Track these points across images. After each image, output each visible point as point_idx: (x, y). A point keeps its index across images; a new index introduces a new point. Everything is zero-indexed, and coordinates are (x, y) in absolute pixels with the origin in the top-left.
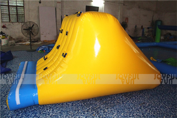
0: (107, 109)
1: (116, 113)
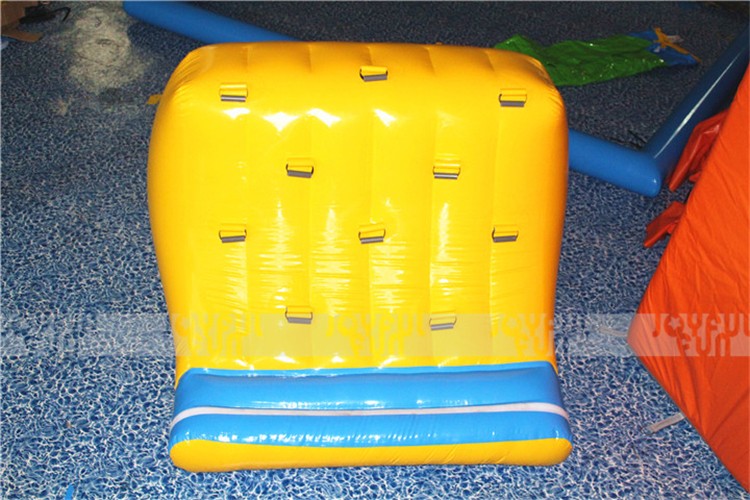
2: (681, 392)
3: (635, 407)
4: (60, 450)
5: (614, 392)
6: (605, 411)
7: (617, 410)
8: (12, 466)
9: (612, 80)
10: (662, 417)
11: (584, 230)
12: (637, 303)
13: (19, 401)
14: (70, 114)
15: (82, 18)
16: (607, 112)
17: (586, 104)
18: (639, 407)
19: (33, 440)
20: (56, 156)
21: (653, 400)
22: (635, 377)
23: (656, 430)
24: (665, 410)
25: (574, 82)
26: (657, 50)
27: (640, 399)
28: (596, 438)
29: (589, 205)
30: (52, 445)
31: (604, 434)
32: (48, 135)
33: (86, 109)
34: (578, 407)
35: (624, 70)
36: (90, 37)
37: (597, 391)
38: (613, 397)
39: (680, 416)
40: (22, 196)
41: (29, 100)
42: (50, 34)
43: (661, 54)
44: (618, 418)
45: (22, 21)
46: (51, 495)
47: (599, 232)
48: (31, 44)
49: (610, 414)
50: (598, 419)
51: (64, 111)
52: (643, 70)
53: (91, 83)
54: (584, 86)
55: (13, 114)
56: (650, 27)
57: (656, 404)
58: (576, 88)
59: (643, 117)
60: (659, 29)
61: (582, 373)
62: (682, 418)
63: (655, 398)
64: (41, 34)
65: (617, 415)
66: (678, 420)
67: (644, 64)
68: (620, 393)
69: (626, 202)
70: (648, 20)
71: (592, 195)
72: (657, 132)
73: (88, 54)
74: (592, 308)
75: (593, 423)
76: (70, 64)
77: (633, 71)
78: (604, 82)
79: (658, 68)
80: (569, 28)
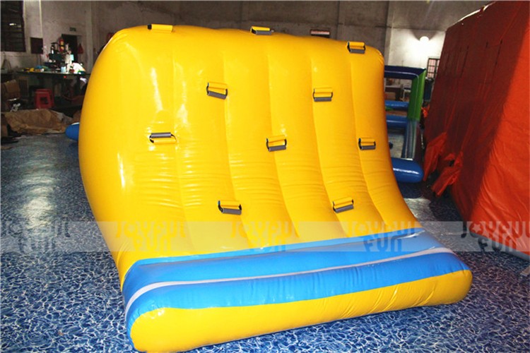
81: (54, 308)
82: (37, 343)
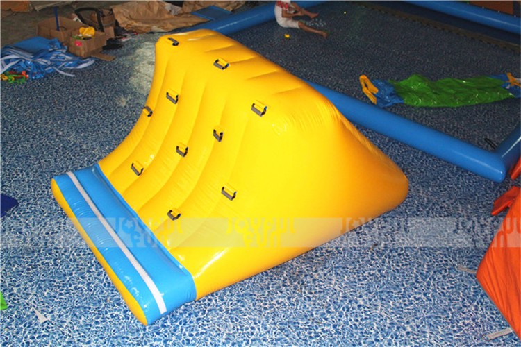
0: (316, 271)
1: (334, 278)
2: (511, 313)
3: (479, 321)
4: (101, 316)
5: (465, 310)
6: (458, 322)
7: (466, 322)
8: (71, 323)
9: (476, 105)
10: (497, 329)
11: (452, 201)
12: (485, 252)
13: (79, 283)
14: (127, 106)
15: (140, 48)
16: (472, 126)
17: (458, 119)
18: (482, 322)
19: (85, 308)
20: (116, 132)
21: (492, 317)
22: (480, 301)
23: (492, 338)
24: (500, 325)
25: (451, 105)
26: (508, 87)
27: (483, 316)
28: (451, 340)
29: (456, 185)
30: (97, 312)
31: (456, 338)
32: (113, 118)
33: (138, 104)
34: (440, 318)
35: (484, 99)
36: (144, 60)
37: (454, 308)
38: (464, 313)
39: (510, 330)
40: (93, 155)
41: (103, 96)
42: (120, 56)
43: (510, 90)
44: (466, 328)
45: (104, 48)
46: (93, 343)
47: (461, 204)
48: (108, 62)
49: (462, 324)
50: (454, 327)
51: (123, 104)
52: (497, 99)
53: (142, 88)
54: (458, 108)
55: (93, 104)
56: (504, 72)
57: (494, 321)
58: (452, 108)
59: (496, 130)
60: (510, 74)
61: (444, 295)
62: (511, 331)
63: (494, 316)
64: (114, 57)
65: (466, 325)
66: (508, 333)
67: (499, 96)
68: (469, 311)
69: (481, 185)
70: (503, 67)
71: (458, 179)
72: (505, 140)
73: (142, 70)
74: (454, 253)
75: (450, 330)
76: (130, 75)
77: (490, 100)
78: (471, 106)
79: (508, 99)
80: (450, 70)
81: (75, 254)
82: (28, 254)
